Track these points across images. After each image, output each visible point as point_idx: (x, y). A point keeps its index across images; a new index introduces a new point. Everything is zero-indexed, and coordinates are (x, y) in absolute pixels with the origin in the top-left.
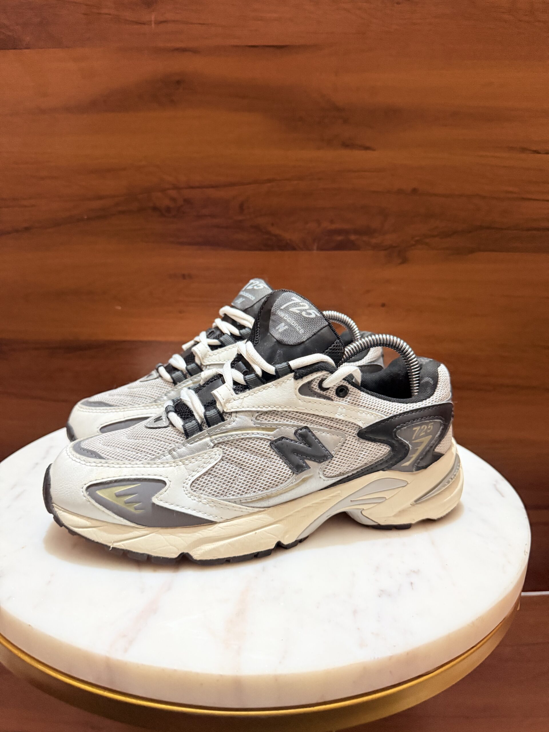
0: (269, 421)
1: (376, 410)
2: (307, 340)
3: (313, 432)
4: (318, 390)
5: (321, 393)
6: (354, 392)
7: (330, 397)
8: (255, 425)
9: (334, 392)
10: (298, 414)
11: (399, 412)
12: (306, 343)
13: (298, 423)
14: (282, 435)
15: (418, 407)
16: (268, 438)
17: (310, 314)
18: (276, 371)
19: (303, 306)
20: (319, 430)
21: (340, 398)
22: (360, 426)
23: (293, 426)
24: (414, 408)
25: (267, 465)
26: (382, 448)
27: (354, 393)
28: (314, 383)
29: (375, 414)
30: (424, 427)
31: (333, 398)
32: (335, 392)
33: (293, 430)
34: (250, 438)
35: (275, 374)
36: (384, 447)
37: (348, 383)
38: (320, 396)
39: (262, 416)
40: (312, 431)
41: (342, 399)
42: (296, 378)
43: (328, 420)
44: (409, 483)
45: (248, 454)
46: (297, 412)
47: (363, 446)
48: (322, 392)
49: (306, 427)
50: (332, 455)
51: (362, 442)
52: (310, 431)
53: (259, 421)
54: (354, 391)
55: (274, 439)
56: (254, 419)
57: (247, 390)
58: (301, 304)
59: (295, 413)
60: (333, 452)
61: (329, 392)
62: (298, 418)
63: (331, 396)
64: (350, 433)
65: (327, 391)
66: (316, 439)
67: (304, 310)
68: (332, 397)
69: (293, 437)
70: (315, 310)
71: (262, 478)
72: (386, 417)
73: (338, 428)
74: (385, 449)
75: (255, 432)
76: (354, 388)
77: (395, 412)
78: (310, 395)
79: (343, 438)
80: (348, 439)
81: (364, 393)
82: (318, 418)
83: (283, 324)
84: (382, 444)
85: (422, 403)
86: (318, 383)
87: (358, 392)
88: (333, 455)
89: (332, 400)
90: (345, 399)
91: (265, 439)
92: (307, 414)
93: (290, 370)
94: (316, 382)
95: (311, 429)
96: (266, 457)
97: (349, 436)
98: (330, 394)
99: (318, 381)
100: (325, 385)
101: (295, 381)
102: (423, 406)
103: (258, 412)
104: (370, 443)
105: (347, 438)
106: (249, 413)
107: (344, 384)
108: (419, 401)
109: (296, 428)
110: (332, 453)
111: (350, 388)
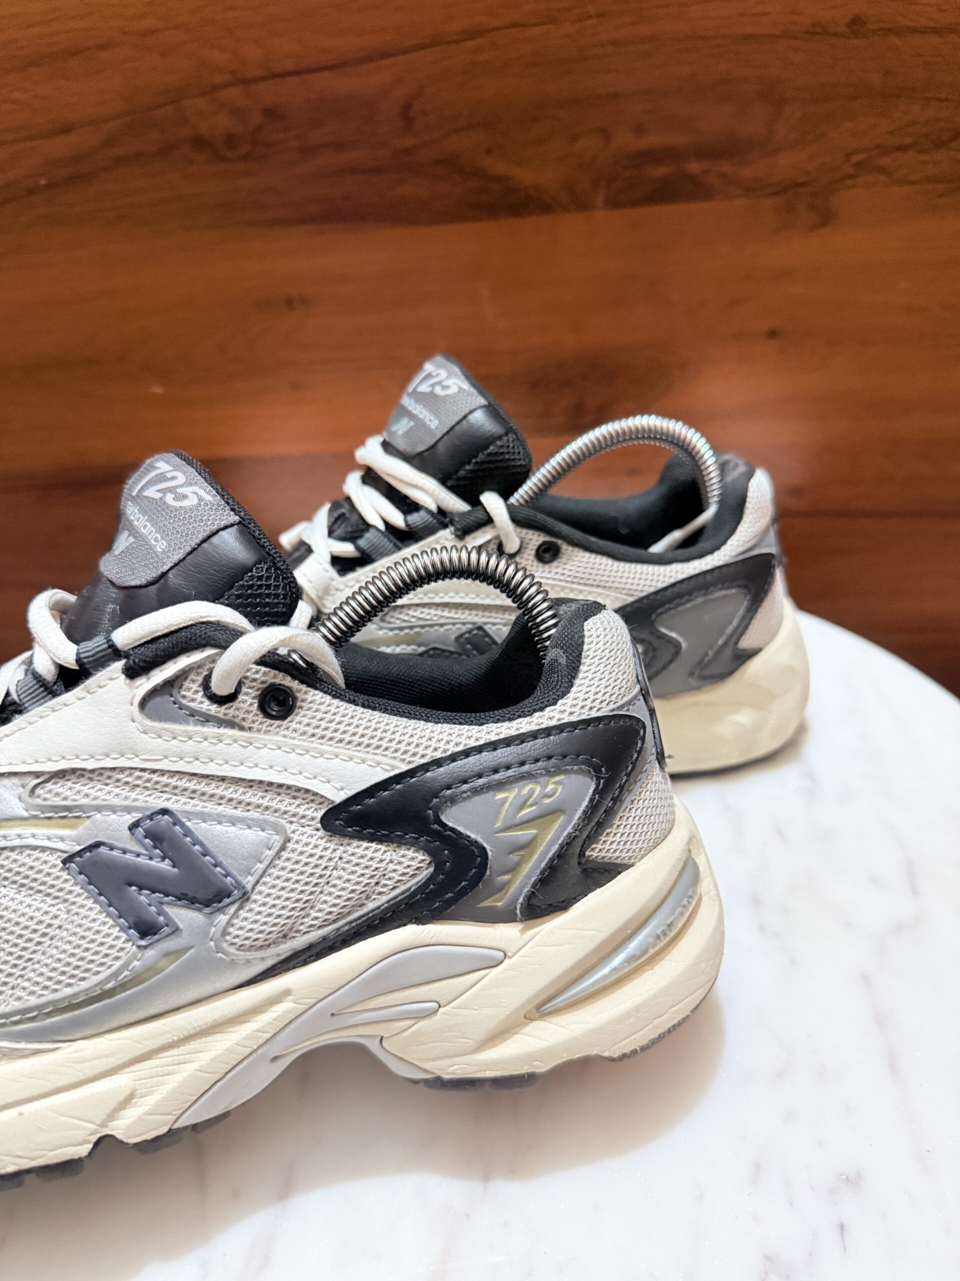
0: (66, 798)
1: (378, 747)
2: (172, 568)
3: (188, 824)
4: (201, 703)
5: (212, 713)
6: (311, 702)
7: (237, 720)
8: (27, 810)
9: (251, 704)
10: (146, 775)
11: (452, 749)
12: (170, 575)
13: (146, 802)
14: (97, 836)
15: (513, 732)
16: (61, 845)
17: (185, 497)
18: (79, 660)
19: (173, 478)
20: (204, 817)
21: (273, 721)
22: (329, 800)
23: (128, 810)
24: (502, 736)
25: (56, 922)
26: (403, 856)
27: (312, 705)
28: (187, 684)
29: (371, 760)
30: (532, 792)
31: (246, 724)
32: (256, 705)
33: (130, 819)
34: (12, 849)
35: (77, 668)
36: (411, 853)
37: (289, 678)
38: (207, 719)
39: (49, 786)
40: (184, 820)
41: (278, 722)
42: (132, 673)
43: (238, 788)
44: (509, 954)
45: (8, 893)
46: (143, 770)
47: (344, 855)
48: (214, 709)
49: (165, 812)
50: (244, 887)
51: (342, 845)
52: (177, 822)
53: (38, 801)
54: (310, 699)
55: (78, 848)
56: (25, 796)
57: (17, 716)
58: (169, 475)
59: (138, 773)
60: (249, 878)
61: (234, 707)
62: (148, 785)
63: (242, 716)
64: (303, 821)
65: (231, 704)
66: (194, 845)
67: (170, 490)
68: (244, 719)
69: (124, 839)
70: (201, 488)
71: (43, 957)
72: (404, 768)
73: (267, 808)
74: (413, 859)
75: (27, 831)
76: (309, 689)
77: (440, 750)
78: (174, 720)
79: (277, 837)
80: (295, 837)
81: (342, 703)
82: (206, 781)
83: (126, 533)
84: (404, 847)
85: (531, 720)
86: (197, 684)
87: (323, 700)
88: (249, 887)
89: (242, 728)
90: (285, 723)
91: (54, 850)
92: (173, 773)
93: (115, 653)
94: (193, 681)
95: (179, 815)
96: (57, 901)
97: (301, 829)
98: (237, 713)
99: (200, 679)
100: (219, 687)
101: (128, 681)
102: (534, 728)
103: (37, 775)
104: (365, 844)
105: (292, 835)
106: (16, 780)
107: (277, 681)
108: (520, 717)
109: (138, 815)
110: (244, 882)
111: (300, 691)
